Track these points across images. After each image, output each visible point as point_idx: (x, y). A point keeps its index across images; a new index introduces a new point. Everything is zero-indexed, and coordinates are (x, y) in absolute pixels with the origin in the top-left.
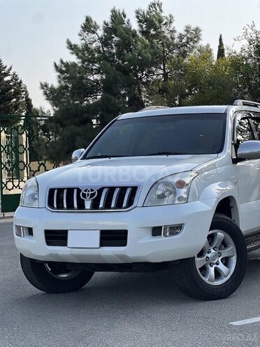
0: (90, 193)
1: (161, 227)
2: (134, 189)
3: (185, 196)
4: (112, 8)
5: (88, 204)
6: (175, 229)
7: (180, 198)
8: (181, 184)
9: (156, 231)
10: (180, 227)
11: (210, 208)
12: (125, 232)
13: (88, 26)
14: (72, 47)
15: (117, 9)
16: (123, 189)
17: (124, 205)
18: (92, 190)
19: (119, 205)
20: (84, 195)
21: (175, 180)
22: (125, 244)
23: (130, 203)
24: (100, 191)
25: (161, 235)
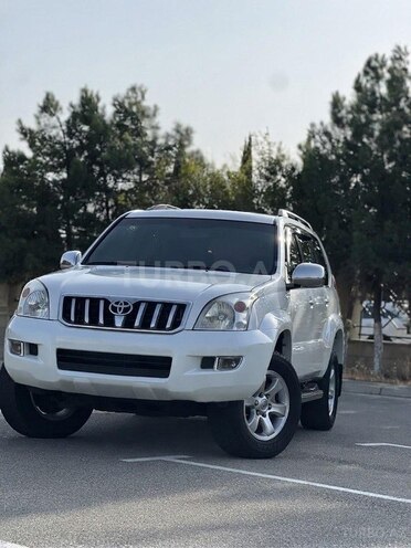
0: (123, 307)
1: (214, 358)
2: (182, 308)
3: (245, 322)
5: (119, 321)
6: (230, 362)
7: (240, 324)
8: (241, 307)
9: (207, 363)
10: (237, 360)
11: (271, 341)
12: (169, 360)
13: (49, 106)
14: (24, 132)
16: (167, 306)
17: (168, 326)
18: (126, 303)
19: (161, 326)
20: (114, 309)
21: (235, 301)
22: (167, 376)
23: (176, 323)
24: (137, 305)
25: (213, 367)
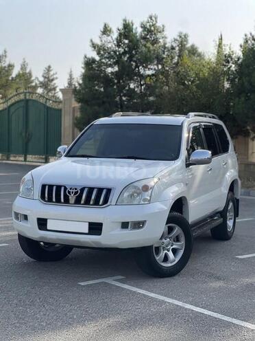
0: (74, 191)
1: (128, 222)
2: (109, 191)
3: (149, 198)
4: (124, 18)
6: (138, 225)
7: (145, 200)
8: (146, 188)
9: (125, 225)
10: (143, 223)
11: (166, 208)
12: (101, 225)
13: (106, 31)
14: (94, 46)
15: (127, 19)
17: (101, 203)
18: (76, 189)
19: (96, 203)
20: (69, 192)
22: (100, 234)
23: (106, 201)
24: (82, 190)
25: (128, 228)
